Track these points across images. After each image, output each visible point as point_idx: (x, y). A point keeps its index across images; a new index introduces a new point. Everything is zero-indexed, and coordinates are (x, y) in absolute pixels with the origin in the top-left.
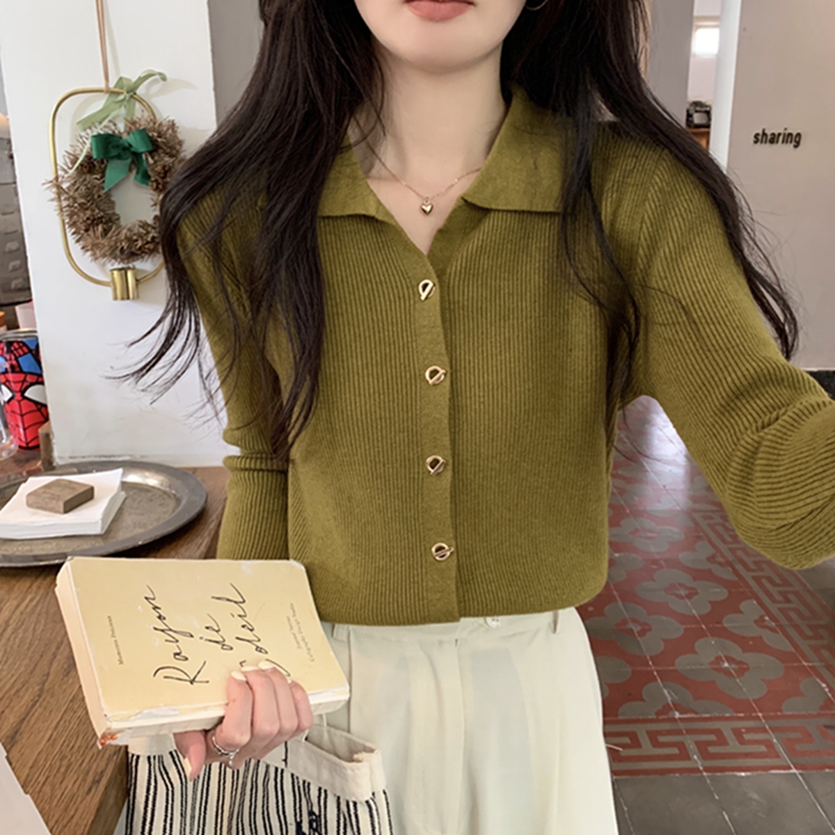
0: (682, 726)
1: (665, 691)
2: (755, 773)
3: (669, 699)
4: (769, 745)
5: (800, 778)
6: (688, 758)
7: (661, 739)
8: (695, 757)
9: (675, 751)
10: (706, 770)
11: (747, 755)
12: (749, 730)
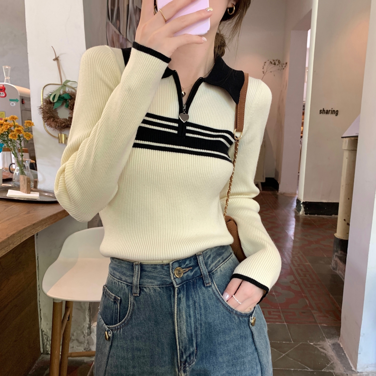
4: (280, 316)
5: (286, 326)
12: (273, 312)
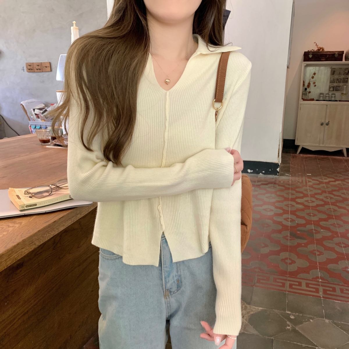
0: (320, 284)
1: (320, 273)
2: (342, 302)
3: (320, 275)
6: (318, 293)
7: (310, 286)
8: (321, 293)
9: (314, 290)
10: (323, 297)
11: (342, 297)
